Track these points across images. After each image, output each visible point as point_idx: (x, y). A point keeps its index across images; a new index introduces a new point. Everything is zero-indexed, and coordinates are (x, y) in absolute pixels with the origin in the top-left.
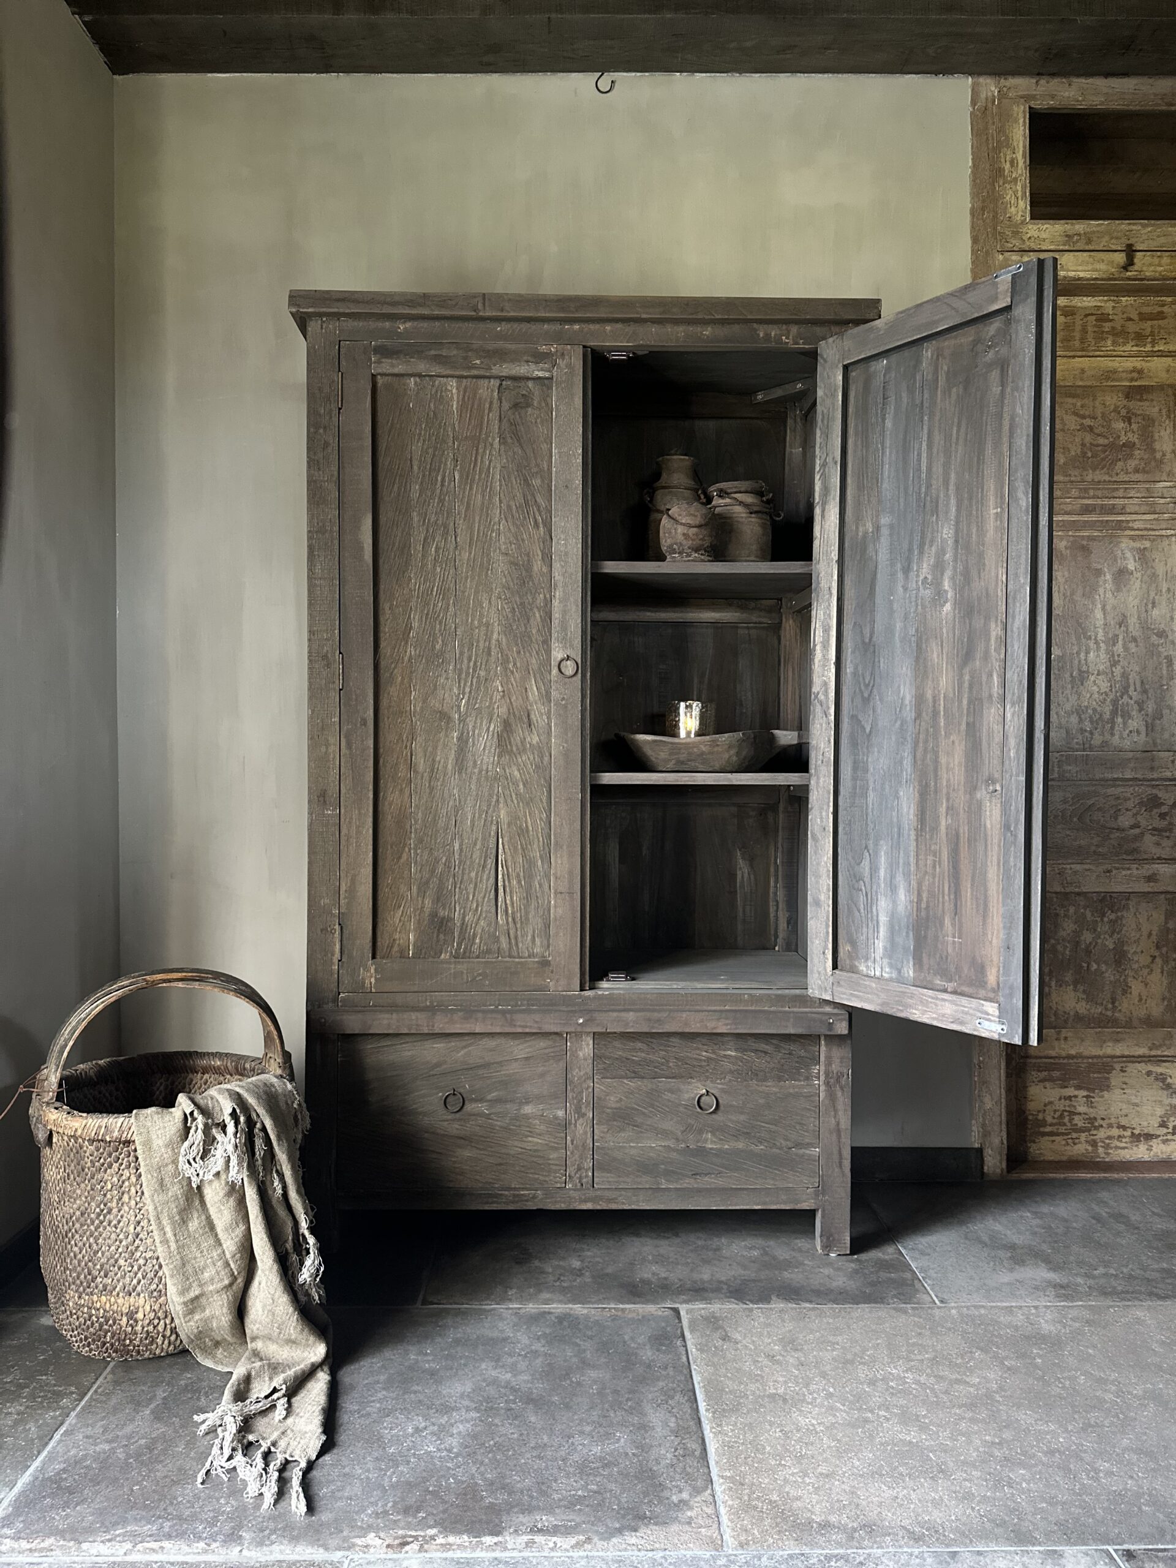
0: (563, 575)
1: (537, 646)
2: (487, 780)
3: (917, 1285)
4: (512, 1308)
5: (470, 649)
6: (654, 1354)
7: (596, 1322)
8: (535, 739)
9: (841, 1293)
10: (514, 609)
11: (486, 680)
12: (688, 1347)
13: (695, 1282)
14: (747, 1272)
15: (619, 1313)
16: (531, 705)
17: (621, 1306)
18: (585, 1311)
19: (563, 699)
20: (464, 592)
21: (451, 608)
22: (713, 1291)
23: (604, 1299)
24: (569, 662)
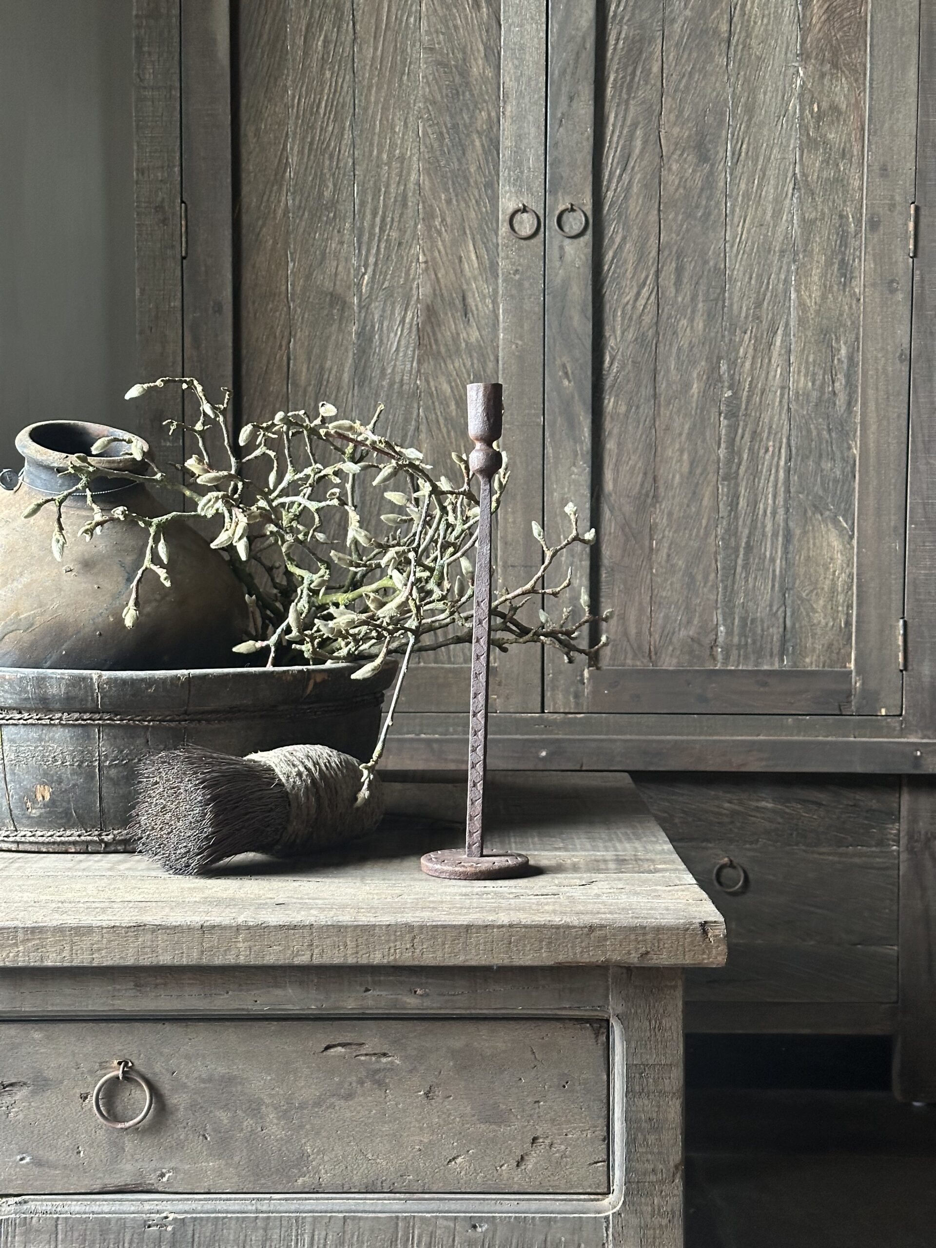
0: (518, 80)
1: (476, 193)
2: (402, 399)
5: (376, 197)
8: (474, 335)
10: (441, 133)
11: (400, 244)
16: (468, 284)
19: (517, 271)
20: (366, 109)
21: (347, 135)
24: (525, 215)
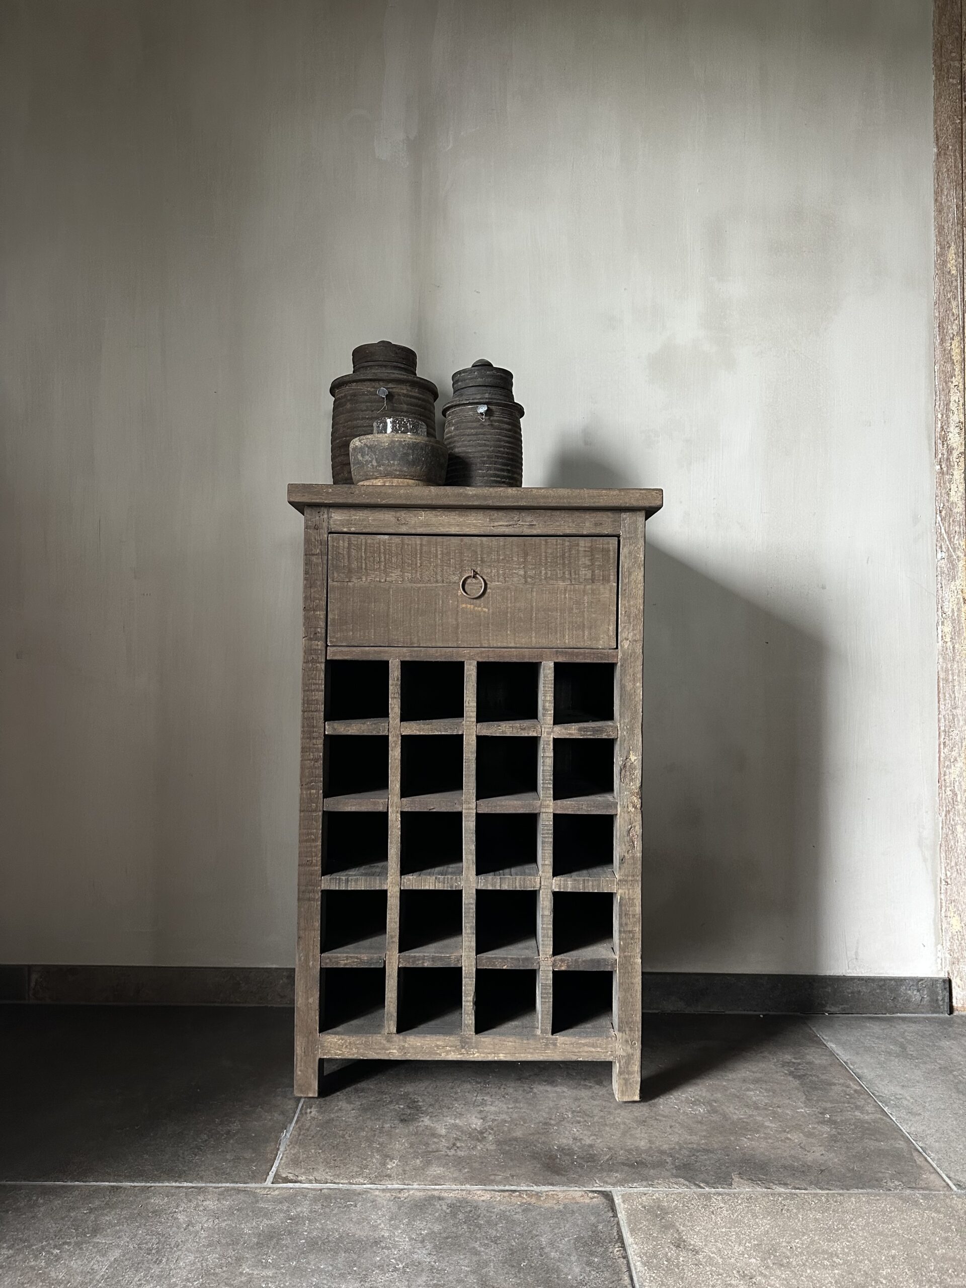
3: (919, 1161)
4: (390, 1190)
6: (583, 1271)
7: (502, 1216)
9: (822, 1171)
12: (630, 1258)
13: (629, 1151)
14: (695, 1138)
15: (533, 1200)
17: (535, 1188)
18: (487, 1196)
22: (654, 1169)
23: (513, 1176)
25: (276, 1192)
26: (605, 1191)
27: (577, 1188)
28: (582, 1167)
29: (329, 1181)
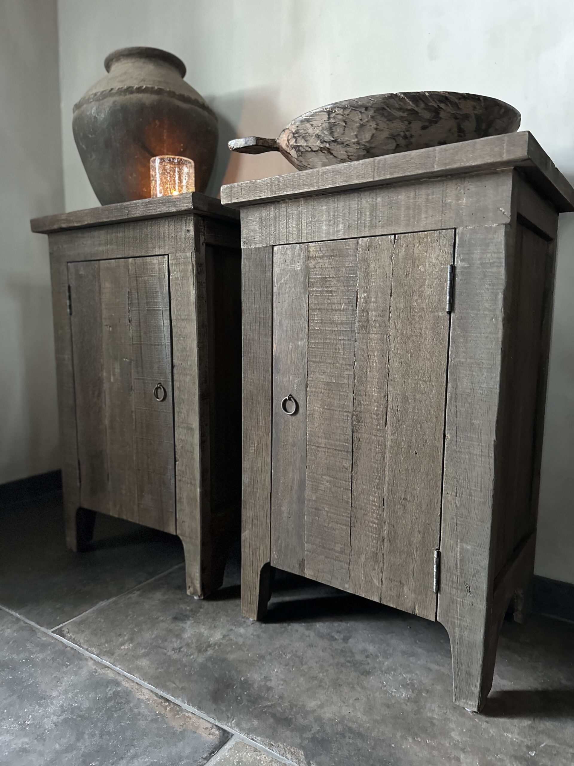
4: (100, 664)
7: (135, 717)
14: (364, 718)
18: (146, 697)
23: (182, 688)
25: (44, 639)
26: (228, 733)
27: (212, 720)
28: (239, 703)
29: (78, 643)
